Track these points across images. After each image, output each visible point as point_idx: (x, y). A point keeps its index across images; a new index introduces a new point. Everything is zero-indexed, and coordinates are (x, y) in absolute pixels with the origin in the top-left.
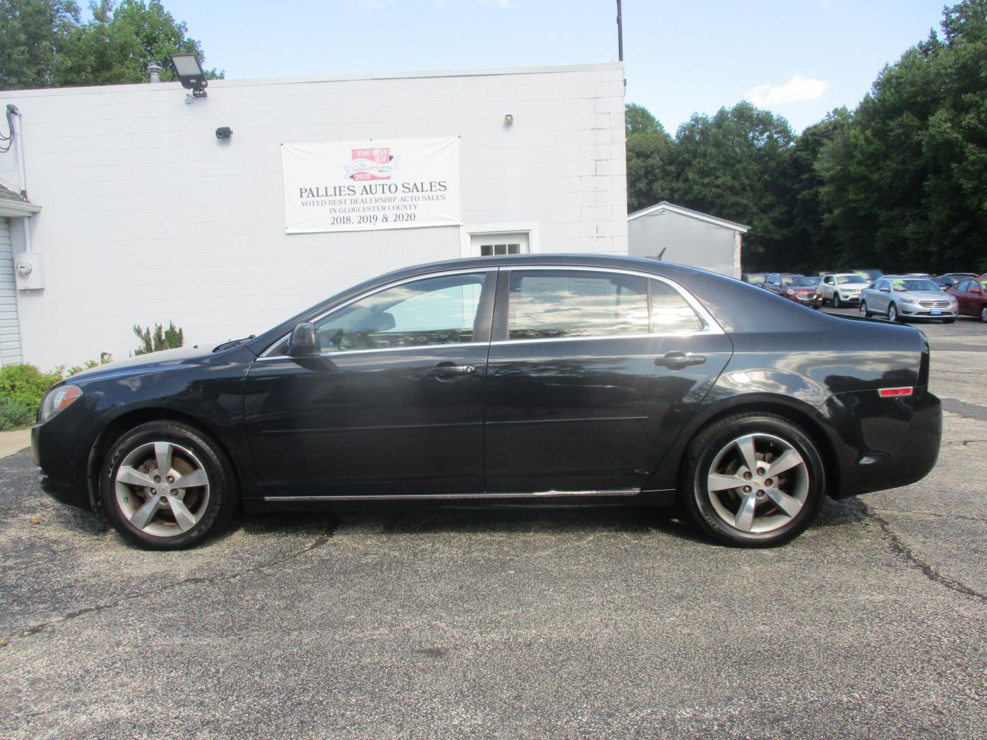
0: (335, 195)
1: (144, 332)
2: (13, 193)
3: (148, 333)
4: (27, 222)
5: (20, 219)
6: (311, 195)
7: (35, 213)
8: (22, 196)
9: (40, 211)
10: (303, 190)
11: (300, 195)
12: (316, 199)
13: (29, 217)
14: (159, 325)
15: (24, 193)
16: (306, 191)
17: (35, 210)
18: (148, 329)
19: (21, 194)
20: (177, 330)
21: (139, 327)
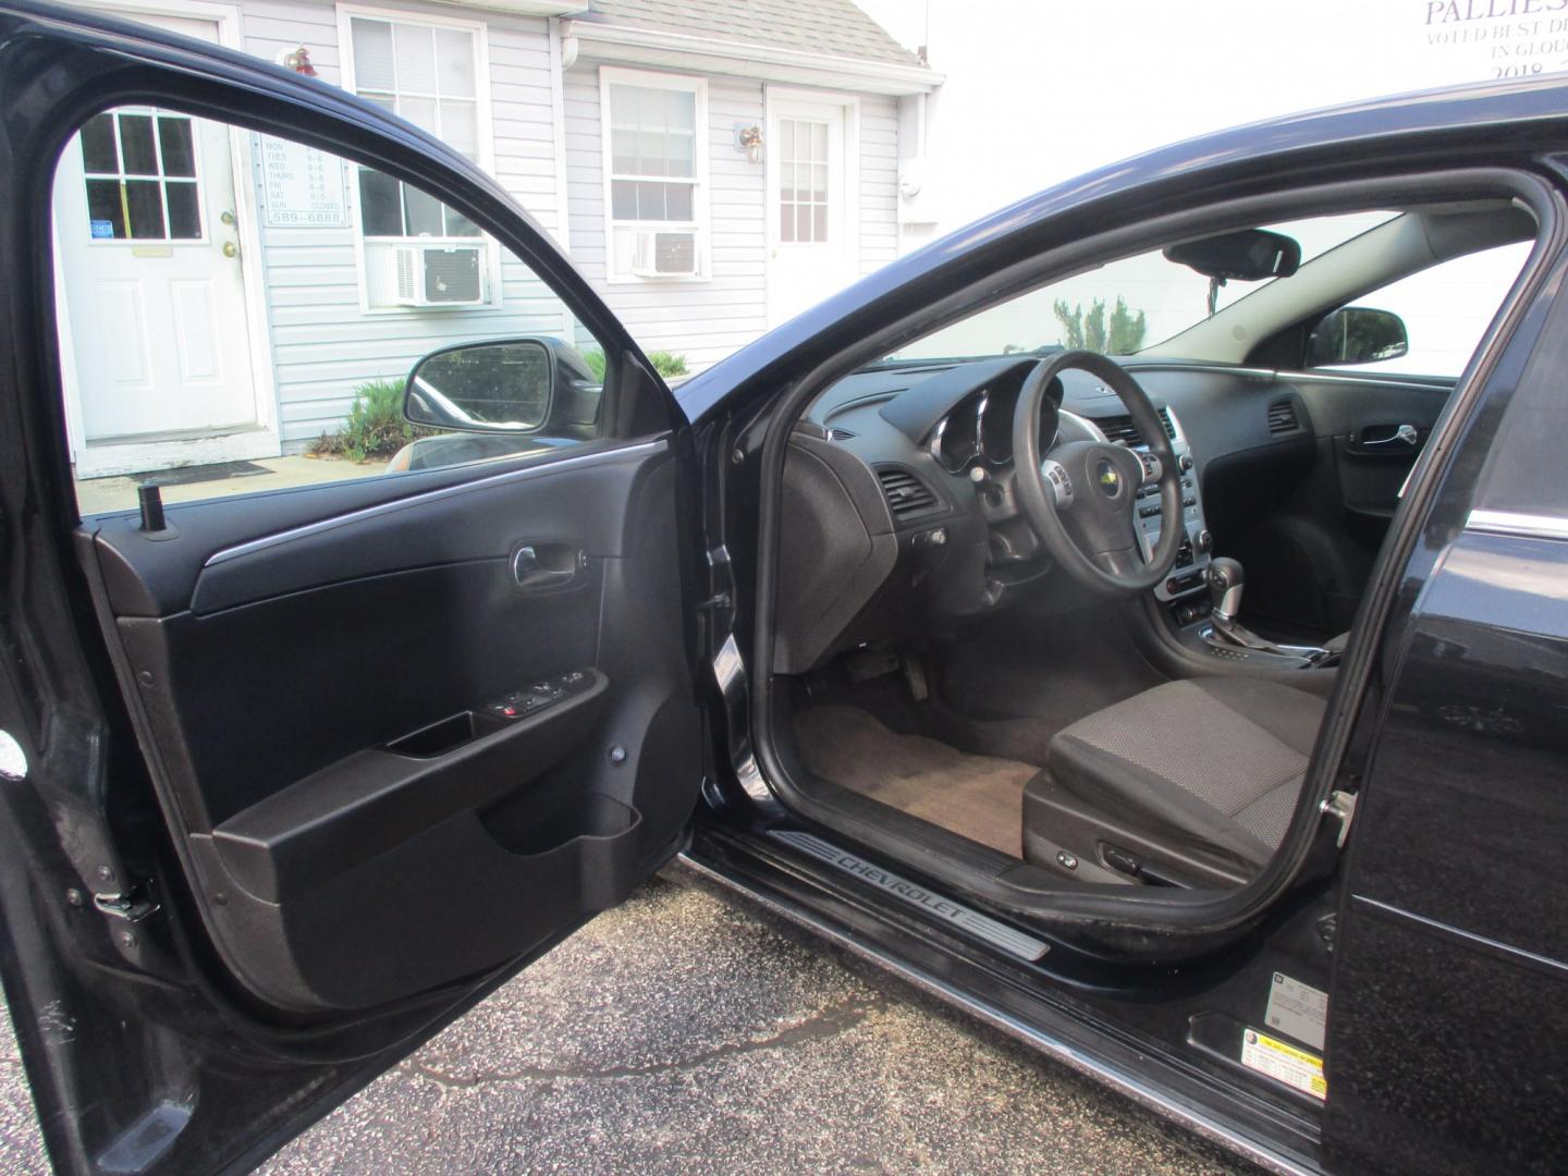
0: (1513, 12)
1: (1072, 312)
2: (906, 53)
3: (1078, 315)
4: (922, 101)
5: (913, 98)
6: (1454, 16)
7: (935, 87)
8: (919, 57)
9: (943, 83)
10: (1436, 7)
11: (1426, 20)
12: (1463, 24)
13: (927, 95)
14: (1099, 303)
15: (923, 52)
16: (1443, 6)
17: (936, 80)
18: (1079, 307)
19: (919, 53)
20: (1132, 315)
21: (1064, 304)
